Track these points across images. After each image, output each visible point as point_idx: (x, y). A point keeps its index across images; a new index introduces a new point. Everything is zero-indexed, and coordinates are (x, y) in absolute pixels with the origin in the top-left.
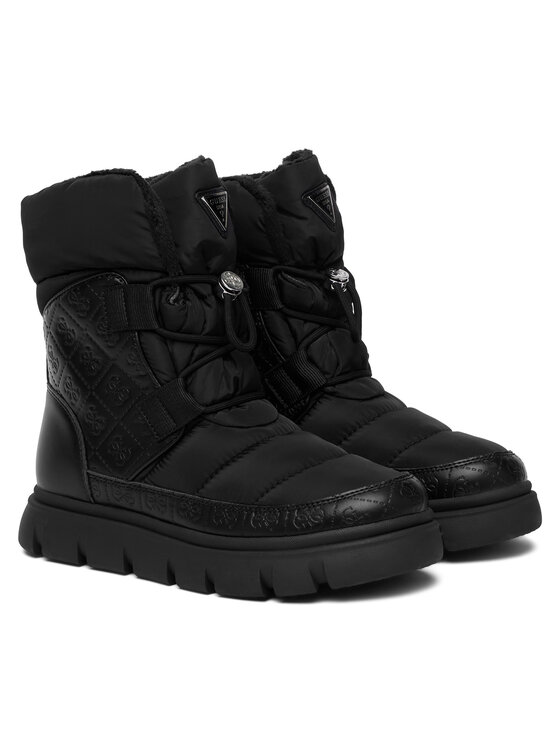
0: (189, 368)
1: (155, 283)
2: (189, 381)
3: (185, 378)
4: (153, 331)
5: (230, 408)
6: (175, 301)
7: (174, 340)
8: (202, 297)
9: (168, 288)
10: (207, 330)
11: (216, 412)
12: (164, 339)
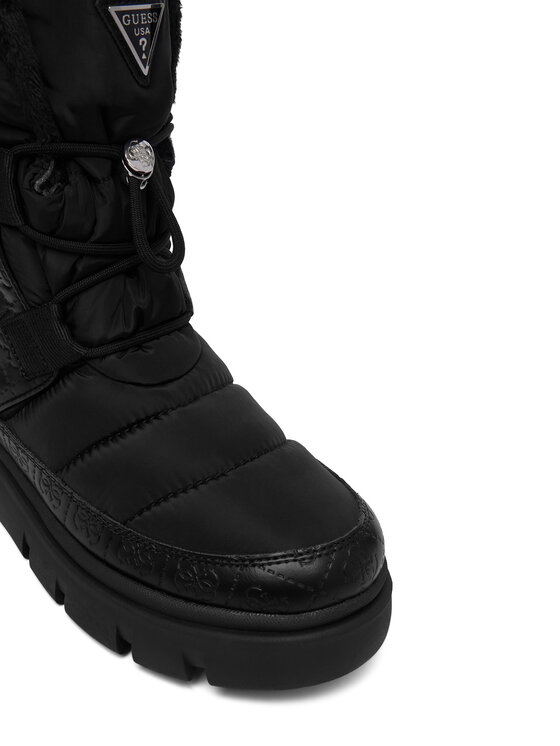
0: (69, 290)
1: (18, 149)
2: (69, 307)
3: (63, 305)
4: (15, 229)
5: (124, 350)
6: (42, 187)
7: (46, 248)
8: (92, 180)
9: (37, 162)
10: (99, 232)
11: (104, 357)
12: (32, 244)
